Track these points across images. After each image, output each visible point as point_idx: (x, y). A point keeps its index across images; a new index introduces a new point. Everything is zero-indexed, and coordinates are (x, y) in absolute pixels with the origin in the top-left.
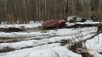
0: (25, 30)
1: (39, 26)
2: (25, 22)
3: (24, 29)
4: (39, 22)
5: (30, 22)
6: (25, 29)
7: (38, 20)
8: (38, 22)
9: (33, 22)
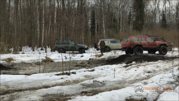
0: (15, 67)
1: (45, 58)
2: (12, 49)
3: (13, 65)
4: (42, 50)
5: (24, 49)
6: (15, 64)
7: (39, 47)
8: (40, 49)
9: (30, 49)
